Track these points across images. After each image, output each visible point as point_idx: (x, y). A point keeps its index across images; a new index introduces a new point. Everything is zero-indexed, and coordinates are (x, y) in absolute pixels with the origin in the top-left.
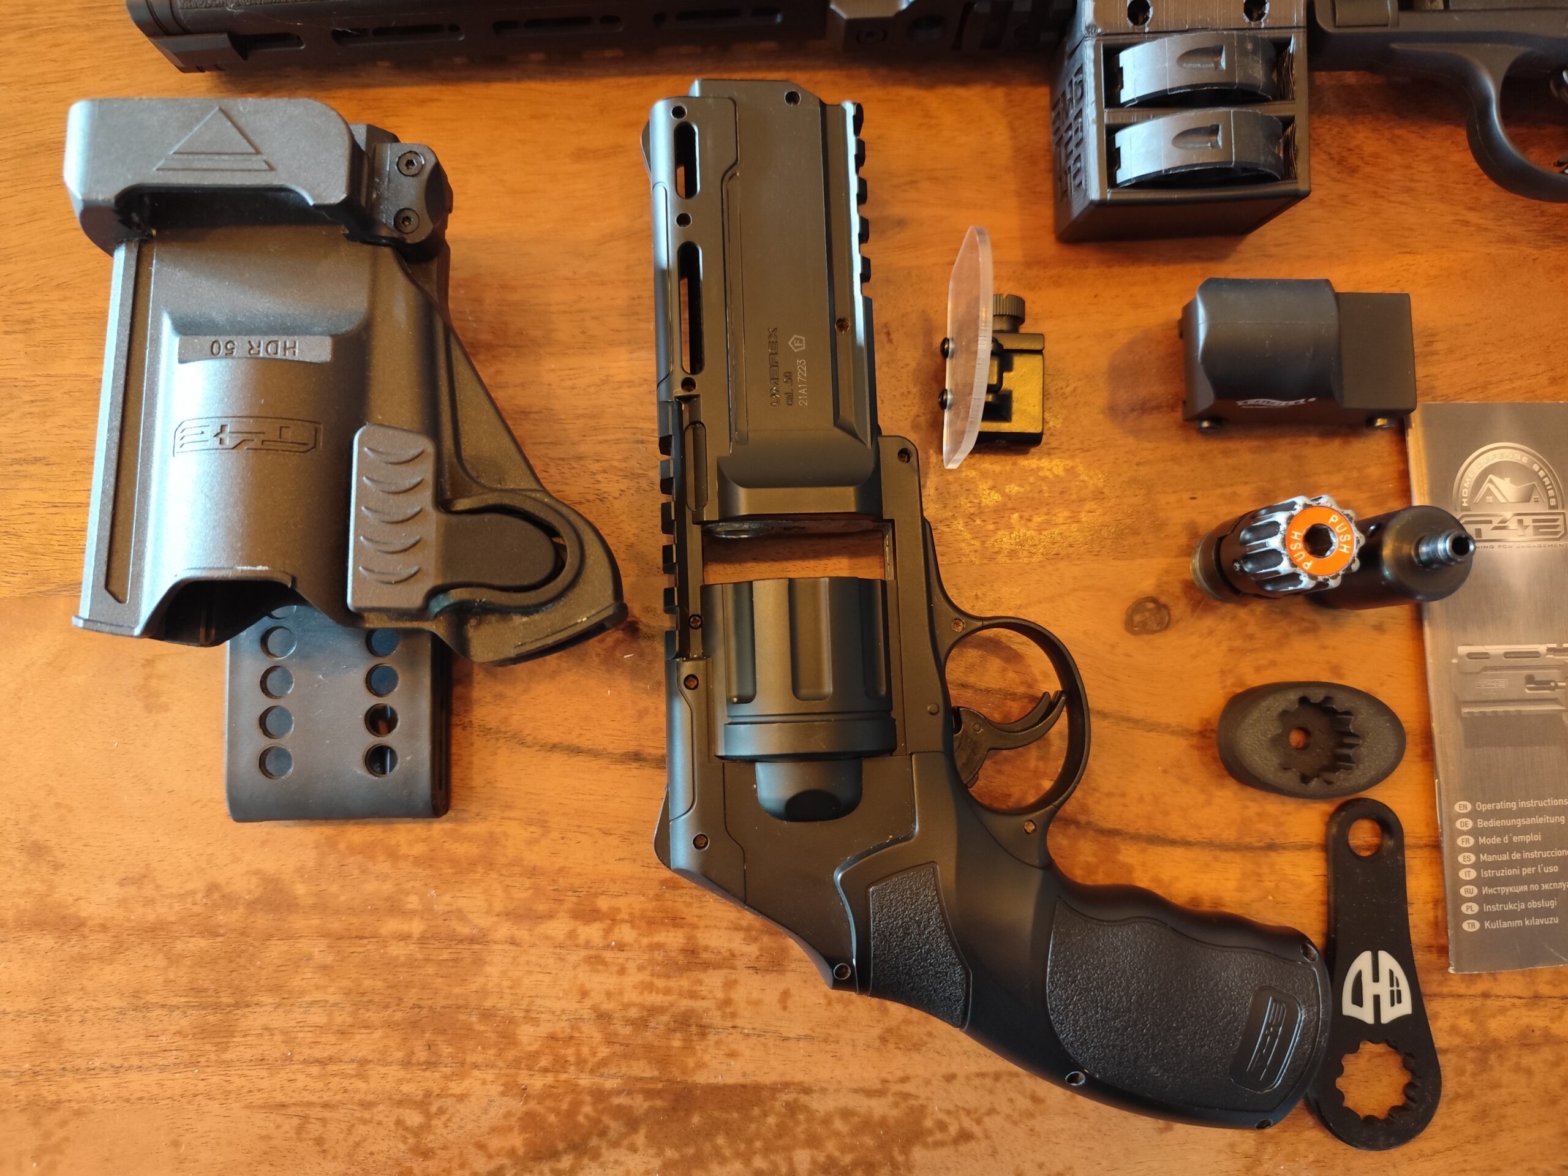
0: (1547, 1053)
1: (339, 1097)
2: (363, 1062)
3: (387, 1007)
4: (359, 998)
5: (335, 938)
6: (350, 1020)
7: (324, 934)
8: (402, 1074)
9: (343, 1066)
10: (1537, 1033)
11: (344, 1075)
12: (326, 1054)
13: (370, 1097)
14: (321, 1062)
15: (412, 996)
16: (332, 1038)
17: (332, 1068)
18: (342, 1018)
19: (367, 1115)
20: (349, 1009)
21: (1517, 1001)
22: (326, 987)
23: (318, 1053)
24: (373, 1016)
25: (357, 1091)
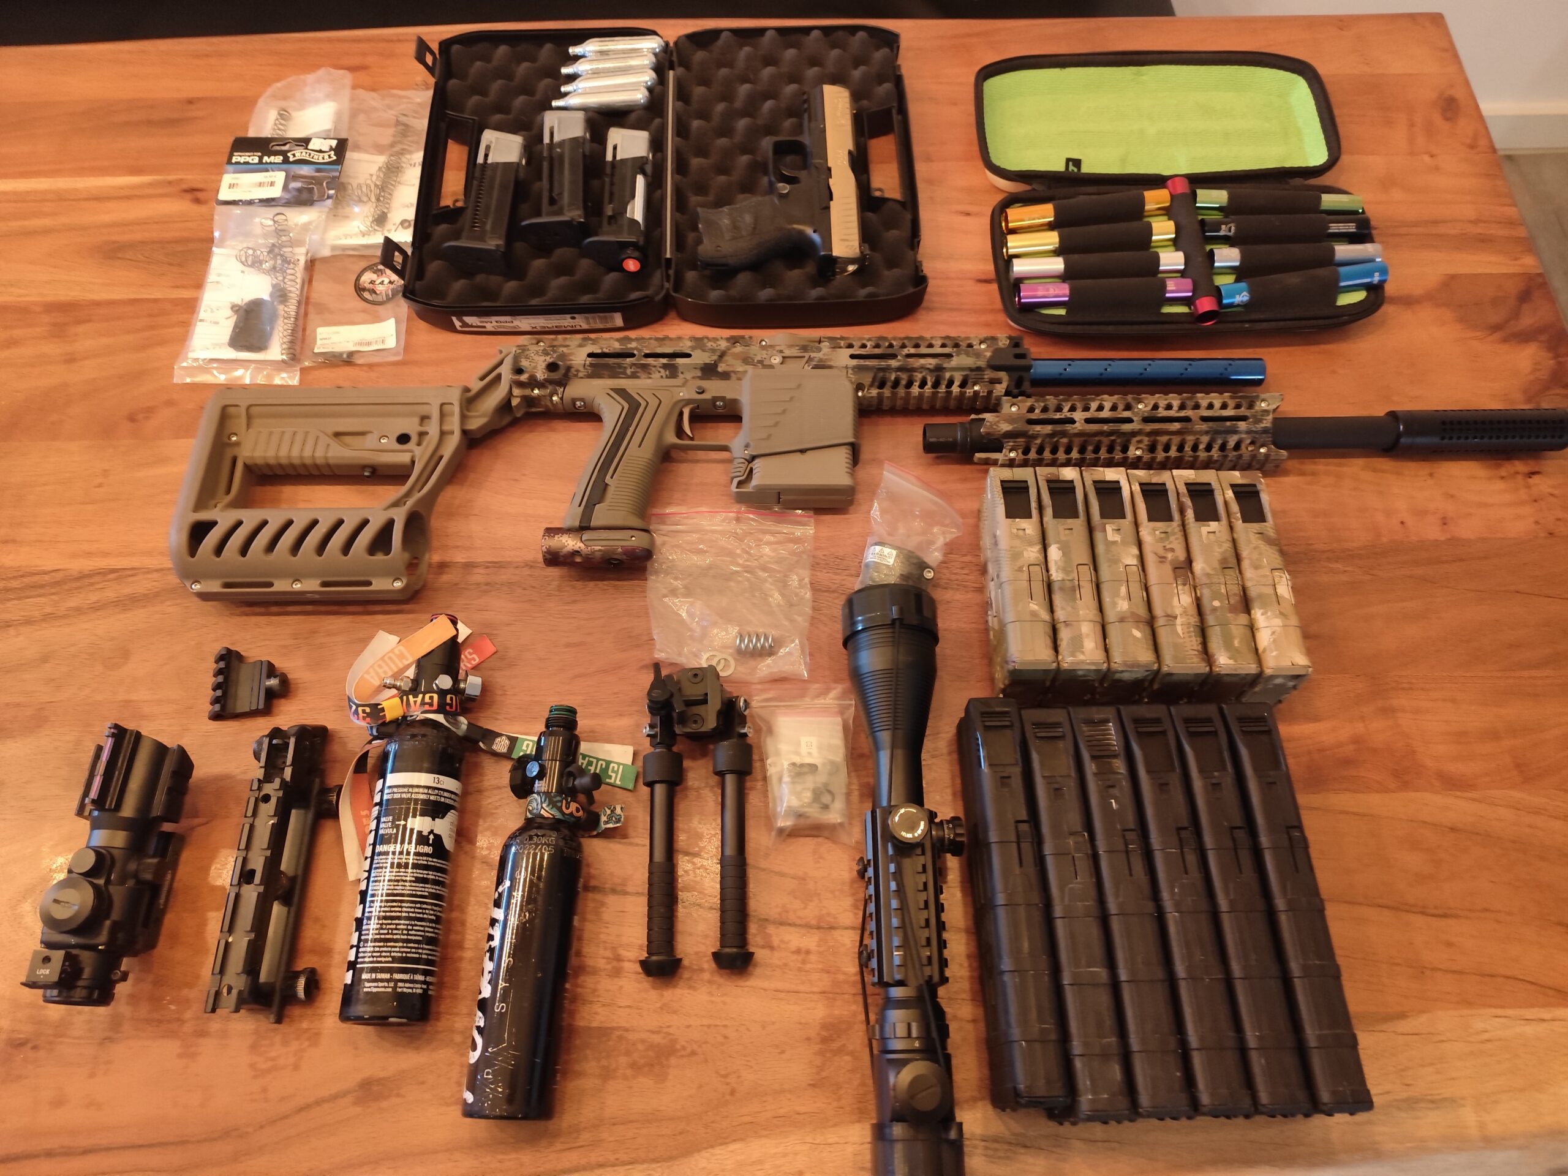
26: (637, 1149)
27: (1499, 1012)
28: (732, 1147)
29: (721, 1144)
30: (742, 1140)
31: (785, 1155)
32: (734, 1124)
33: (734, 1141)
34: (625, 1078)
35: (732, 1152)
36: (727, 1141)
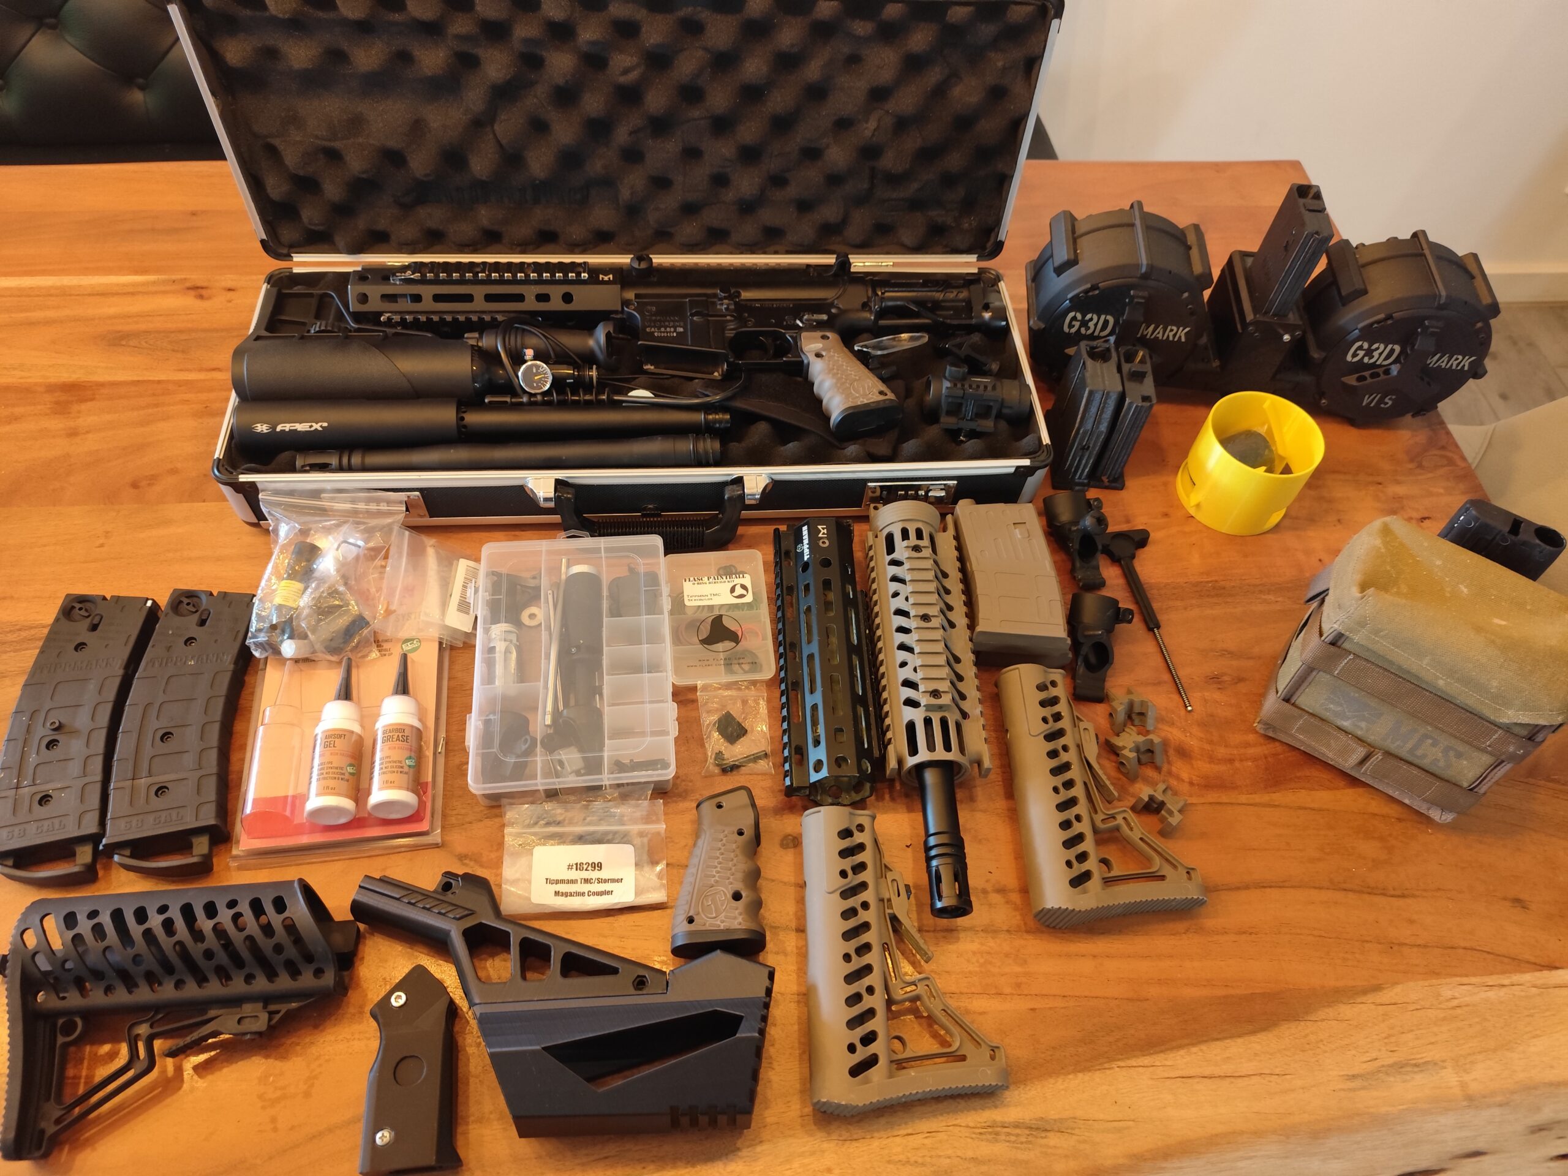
27: (1465, 980)
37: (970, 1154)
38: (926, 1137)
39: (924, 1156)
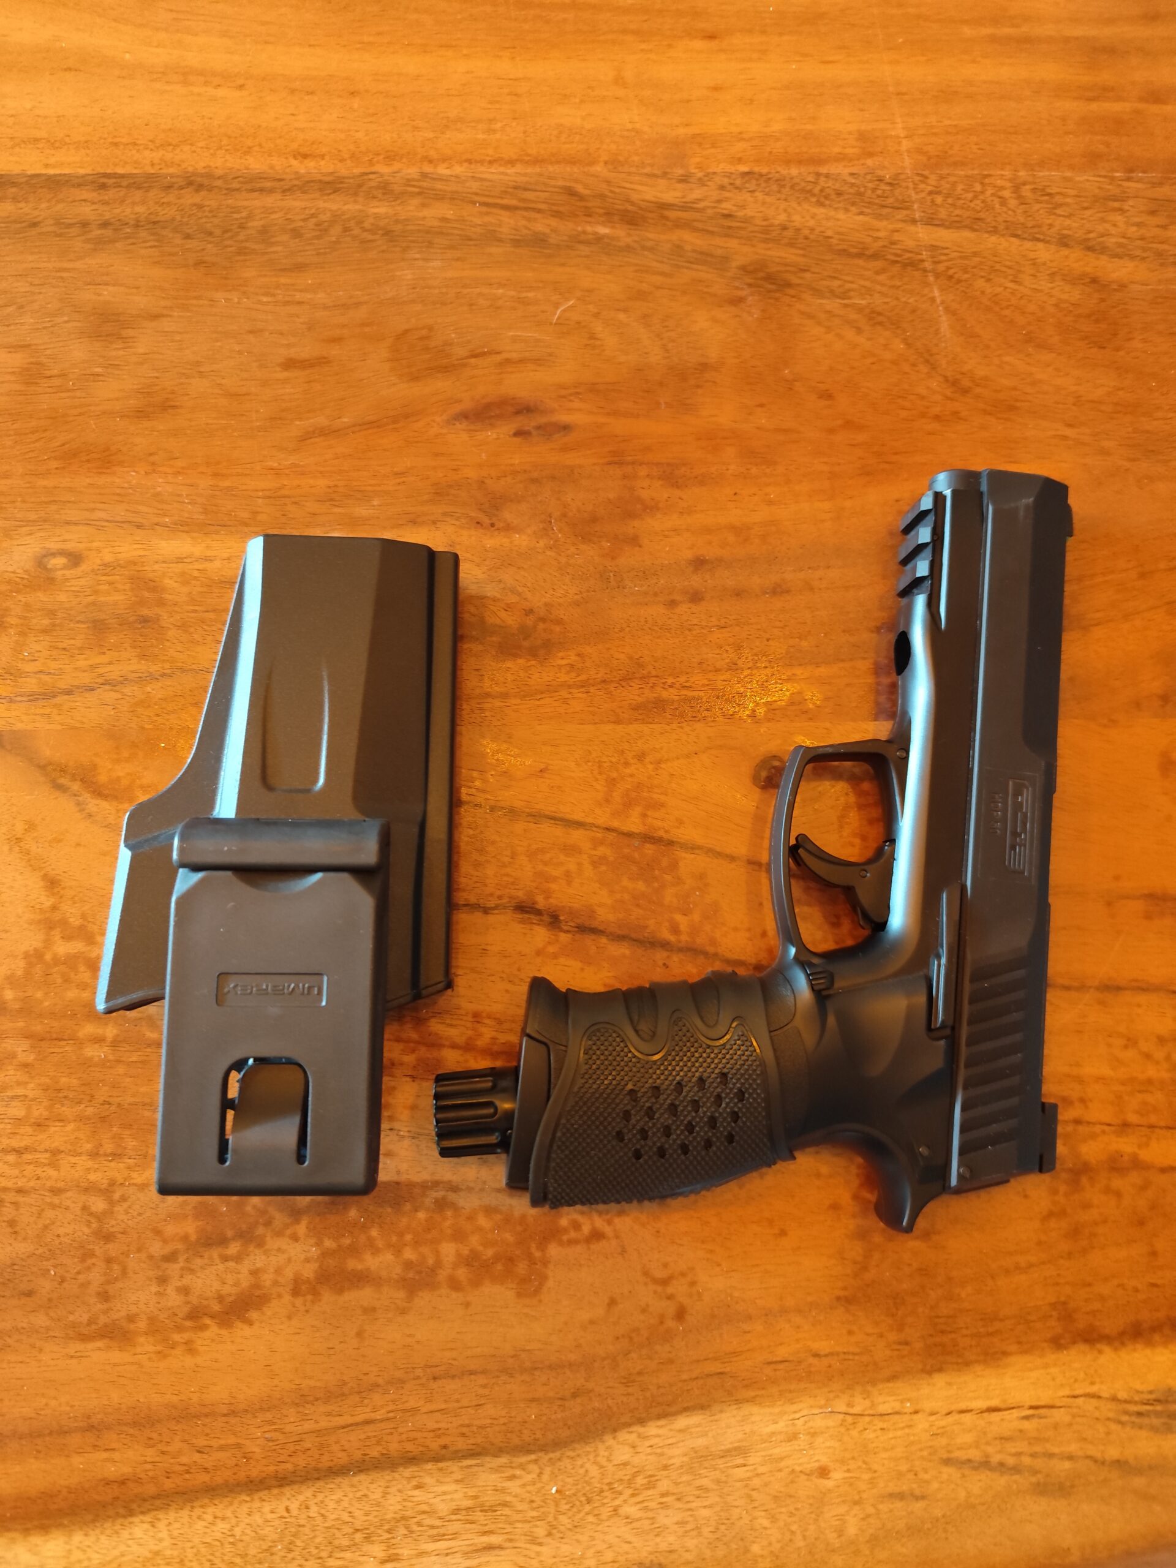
0: (1135, 1178)
1: (32, 1184)
2: (56, 1152)
3: (80, 1103)
4: (55, 1093)
5: (37, 1039)
6: (46, 1114)
7: (28, 1036)
8: (90, 1164)
9: (38, 1155)
10: (1126, 1158)
11: (36, 1163)
12: (22, 1144)
13: (60, 1185)
14: (18, 1152)
15: (102, 1093)
16: (29, 1130)
17: (28, 1157)
18: (38, 1112)
19: (56, 1200)
20: (46, 1103)
21: (1106, 1128)
22: (27, 1083)
23: (15, 1143)
24: (66, 1110)
25: (49, 1178)
26: (483, 1427)
28: (682, 1422)
29: (659, 1417)
30: (702, 1407)
31: (793, 1437)
32: (685, 1377)
33: (686, 1409)
34: (455, 1285)
35: (681, 1431)
36: (673, 1409)
37: (1113, 1453)
38: (1027, 1418)
39: (1018, 1454)
